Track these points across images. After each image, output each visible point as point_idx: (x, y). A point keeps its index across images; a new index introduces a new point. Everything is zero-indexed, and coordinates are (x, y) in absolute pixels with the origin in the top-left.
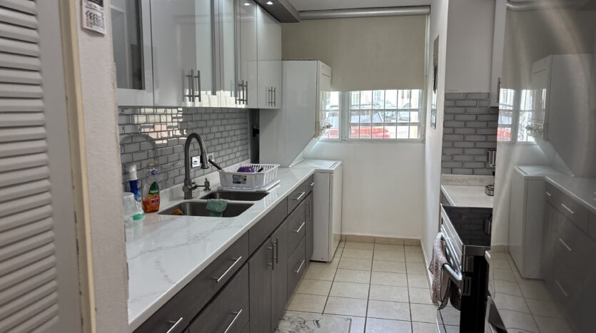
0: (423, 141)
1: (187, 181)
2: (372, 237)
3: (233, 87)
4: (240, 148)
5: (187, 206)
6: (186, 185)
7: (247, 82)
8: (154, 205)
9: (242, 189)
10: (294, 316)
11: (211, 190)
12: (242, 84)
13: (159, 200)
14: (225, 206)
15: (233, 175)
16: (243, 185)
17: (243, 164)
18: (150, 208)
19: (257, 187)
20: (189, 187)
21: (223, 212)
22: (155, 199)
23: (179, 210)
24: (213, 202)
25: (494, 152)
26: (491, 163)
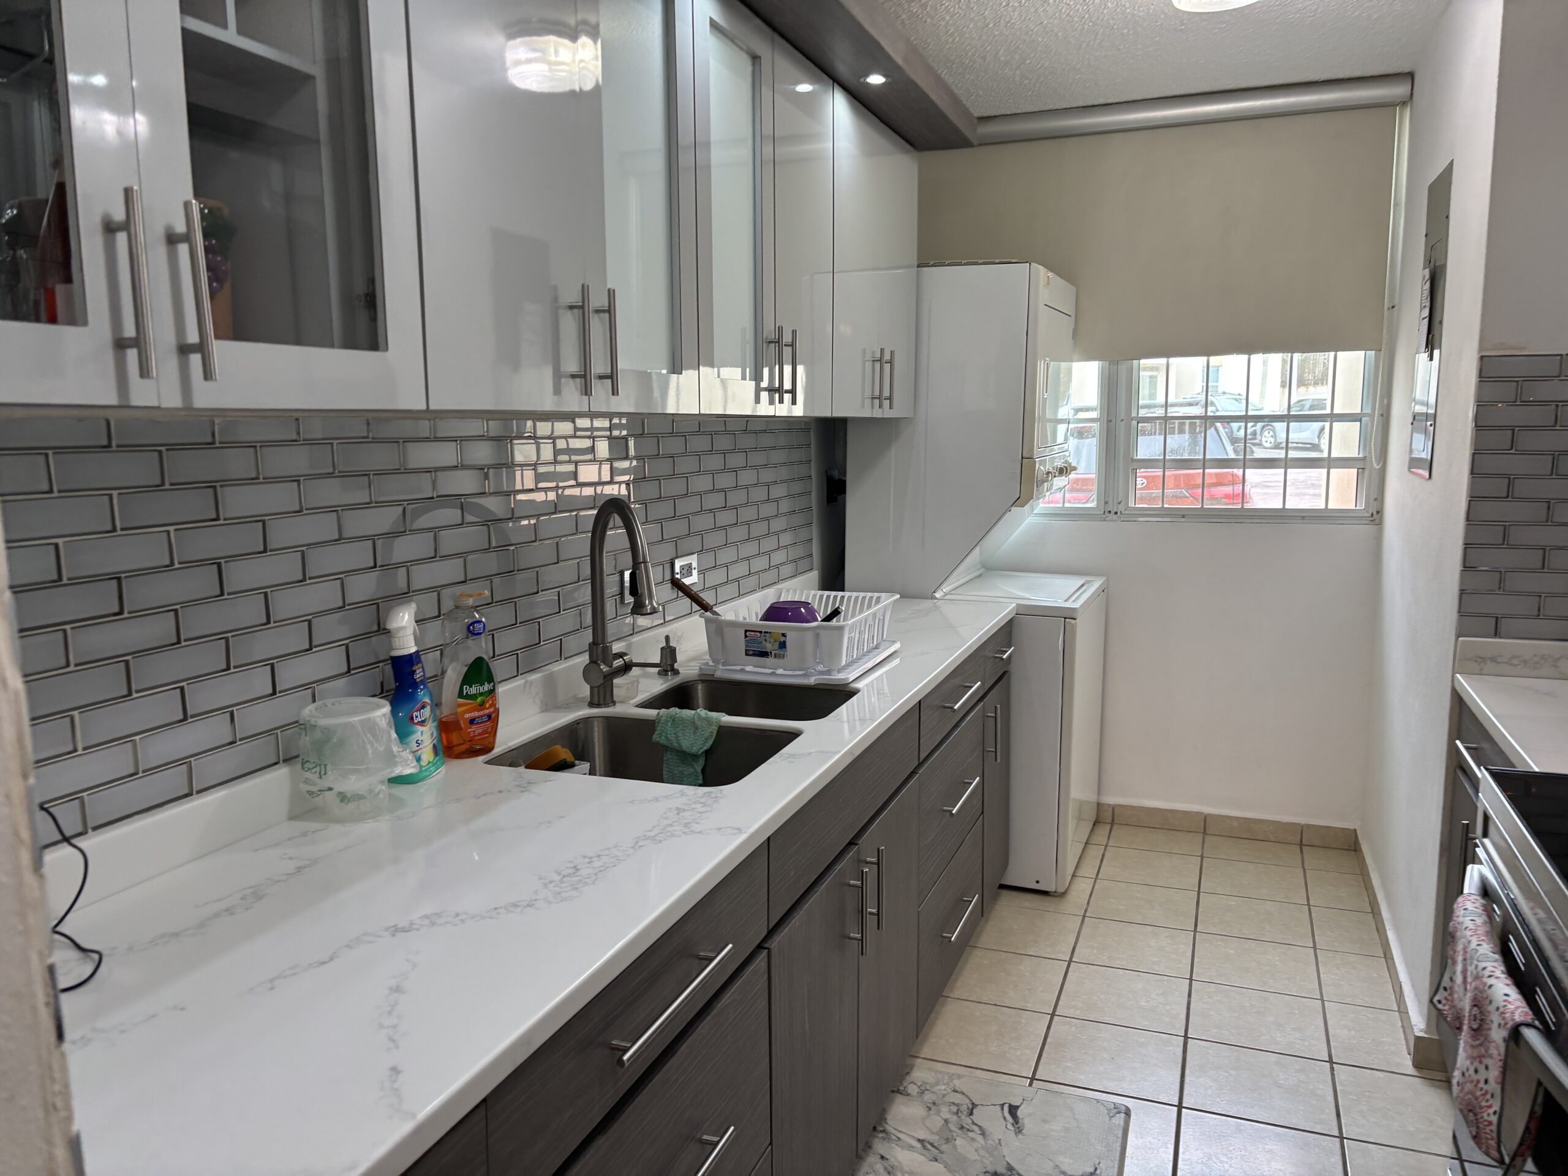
0: (1376, 517)
1: (599, 650)
2: (1199, 813)
3: (750, 351)
4: (786, 539)
5: (596, 729)
6: (595, 662)
7: (794, 332)
8: (477, 733)
9: (773, 674)
10: (937, 1084)
11: (680, 671)
12: (777, 337)
13: (493, 716)
14: (712, 736)
15: (746, 631)
16: (776, 661)
17: (788, 591)
18: (463, 744)
19: (820, 668)
20: (604, 668)
21: (707, 752)
22: (482, 713)
23: (558, 747)
24: (673, 720)
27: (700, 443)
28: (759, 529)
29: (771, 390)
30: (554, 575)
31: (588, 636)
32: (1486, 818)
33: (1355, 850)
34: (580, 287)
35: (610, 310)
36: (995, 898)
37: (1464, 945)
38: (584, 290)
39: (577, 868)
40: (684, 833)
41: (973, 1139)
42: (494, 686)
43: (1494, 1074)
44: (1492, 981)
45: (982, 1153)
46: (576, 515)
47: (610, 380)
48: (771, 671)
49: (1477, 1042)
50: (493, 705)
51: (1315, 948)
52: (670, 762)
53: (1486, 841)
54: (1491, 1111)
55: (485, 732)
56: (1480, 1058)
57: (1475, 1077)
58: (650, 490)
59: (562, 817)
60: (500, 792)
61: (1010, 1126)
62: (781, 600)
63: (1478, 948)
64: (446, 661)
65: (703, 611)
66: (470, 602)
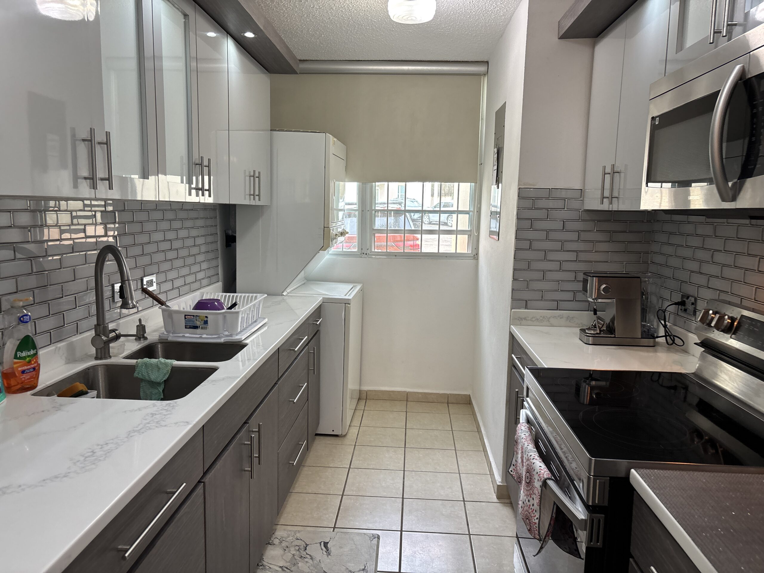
0: (476, 256)
1: (101, 328)
2: (404, 392)
3: (185, 168)
4: (204, 266)
5: (100, 372)
6: (99, 335)
7: (209, 160)
8: (26, 379)
9: (201, 337)
10: (288, 537)
11: (148, 338)
12: (200, 162)
13: (37, 368)
14: (168, 372)
15: (185, 315)
16: (203, 331)
17: (207, 293)
18: (17, 385)
19: (227, 333)
20: (104, 338)
21: (165, 381)
22: (29, 367)
23: (78, 383)
24: (146, 365)
25: (595, 278)
26: (591, 296)
27: (157, 215)
28: (190, 260)
29: (197, 189)
30: (72, 287)
31: (94, 321)
32: (528, 389)
33: (470, 404)
34: (89, 130)
35: (107, 143)
36: (313, 440)
37: (522, 446)
38: (92, 131)
39: (94, 451)
40: (157, 427)
41: (307, 562)
42: (37, 352)
43: (536, 501)
44: (534, 461)
45: (312, 568)
46: (85, 254)
47: (108, 181)
48: (199, 336)
49: (529, 488)
50: (36, 362)
51: (455, 450)
52: (144, 388)
53: (528, 399)
54: (536, 518)
55: (31, 377)
56: (530, 495)
57: (528, 504)
58: (128, 240)
59: (83, 423)
60: (43, 411)
61: (325, 553)
62: (204, 298)
63: (528, 447)
64: (5, 338)
65: (160, 305)
66: (21, 304)
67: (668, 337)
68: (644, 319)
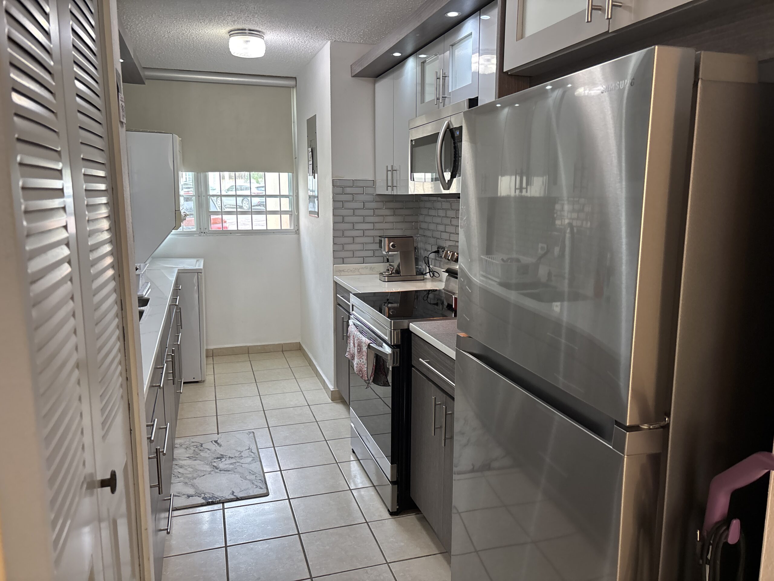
0: (298, 231)
10: (186, 442)
25: (386, 239)
26: (385, 250)
32: (353, 306)
33: (300, 350)
41: (206, 452)
43: (365, 359)
44: (362, 338)
49: (360, 354)
51: (296, 379)
53: (353, 312)
54: (365, 368)
56: (361, 357)
57: (360, 362)
61: (217, 446)
67: (431, 273)
68: (417, 264)
